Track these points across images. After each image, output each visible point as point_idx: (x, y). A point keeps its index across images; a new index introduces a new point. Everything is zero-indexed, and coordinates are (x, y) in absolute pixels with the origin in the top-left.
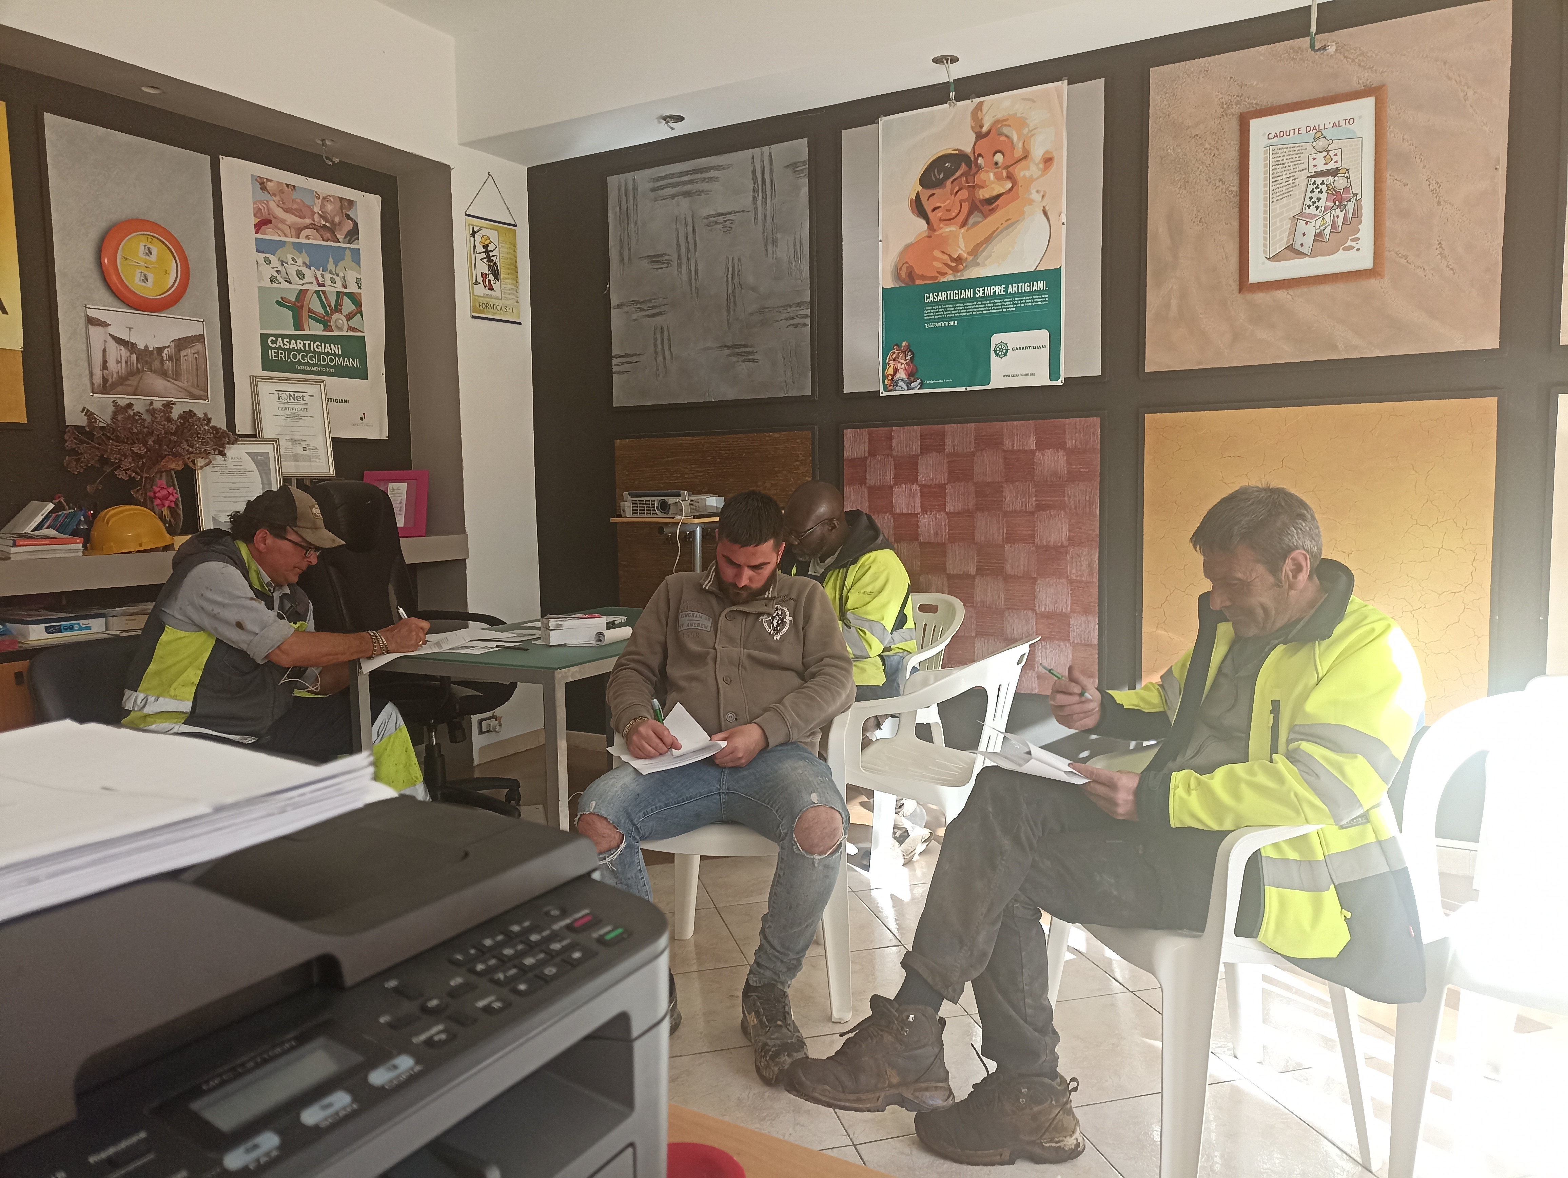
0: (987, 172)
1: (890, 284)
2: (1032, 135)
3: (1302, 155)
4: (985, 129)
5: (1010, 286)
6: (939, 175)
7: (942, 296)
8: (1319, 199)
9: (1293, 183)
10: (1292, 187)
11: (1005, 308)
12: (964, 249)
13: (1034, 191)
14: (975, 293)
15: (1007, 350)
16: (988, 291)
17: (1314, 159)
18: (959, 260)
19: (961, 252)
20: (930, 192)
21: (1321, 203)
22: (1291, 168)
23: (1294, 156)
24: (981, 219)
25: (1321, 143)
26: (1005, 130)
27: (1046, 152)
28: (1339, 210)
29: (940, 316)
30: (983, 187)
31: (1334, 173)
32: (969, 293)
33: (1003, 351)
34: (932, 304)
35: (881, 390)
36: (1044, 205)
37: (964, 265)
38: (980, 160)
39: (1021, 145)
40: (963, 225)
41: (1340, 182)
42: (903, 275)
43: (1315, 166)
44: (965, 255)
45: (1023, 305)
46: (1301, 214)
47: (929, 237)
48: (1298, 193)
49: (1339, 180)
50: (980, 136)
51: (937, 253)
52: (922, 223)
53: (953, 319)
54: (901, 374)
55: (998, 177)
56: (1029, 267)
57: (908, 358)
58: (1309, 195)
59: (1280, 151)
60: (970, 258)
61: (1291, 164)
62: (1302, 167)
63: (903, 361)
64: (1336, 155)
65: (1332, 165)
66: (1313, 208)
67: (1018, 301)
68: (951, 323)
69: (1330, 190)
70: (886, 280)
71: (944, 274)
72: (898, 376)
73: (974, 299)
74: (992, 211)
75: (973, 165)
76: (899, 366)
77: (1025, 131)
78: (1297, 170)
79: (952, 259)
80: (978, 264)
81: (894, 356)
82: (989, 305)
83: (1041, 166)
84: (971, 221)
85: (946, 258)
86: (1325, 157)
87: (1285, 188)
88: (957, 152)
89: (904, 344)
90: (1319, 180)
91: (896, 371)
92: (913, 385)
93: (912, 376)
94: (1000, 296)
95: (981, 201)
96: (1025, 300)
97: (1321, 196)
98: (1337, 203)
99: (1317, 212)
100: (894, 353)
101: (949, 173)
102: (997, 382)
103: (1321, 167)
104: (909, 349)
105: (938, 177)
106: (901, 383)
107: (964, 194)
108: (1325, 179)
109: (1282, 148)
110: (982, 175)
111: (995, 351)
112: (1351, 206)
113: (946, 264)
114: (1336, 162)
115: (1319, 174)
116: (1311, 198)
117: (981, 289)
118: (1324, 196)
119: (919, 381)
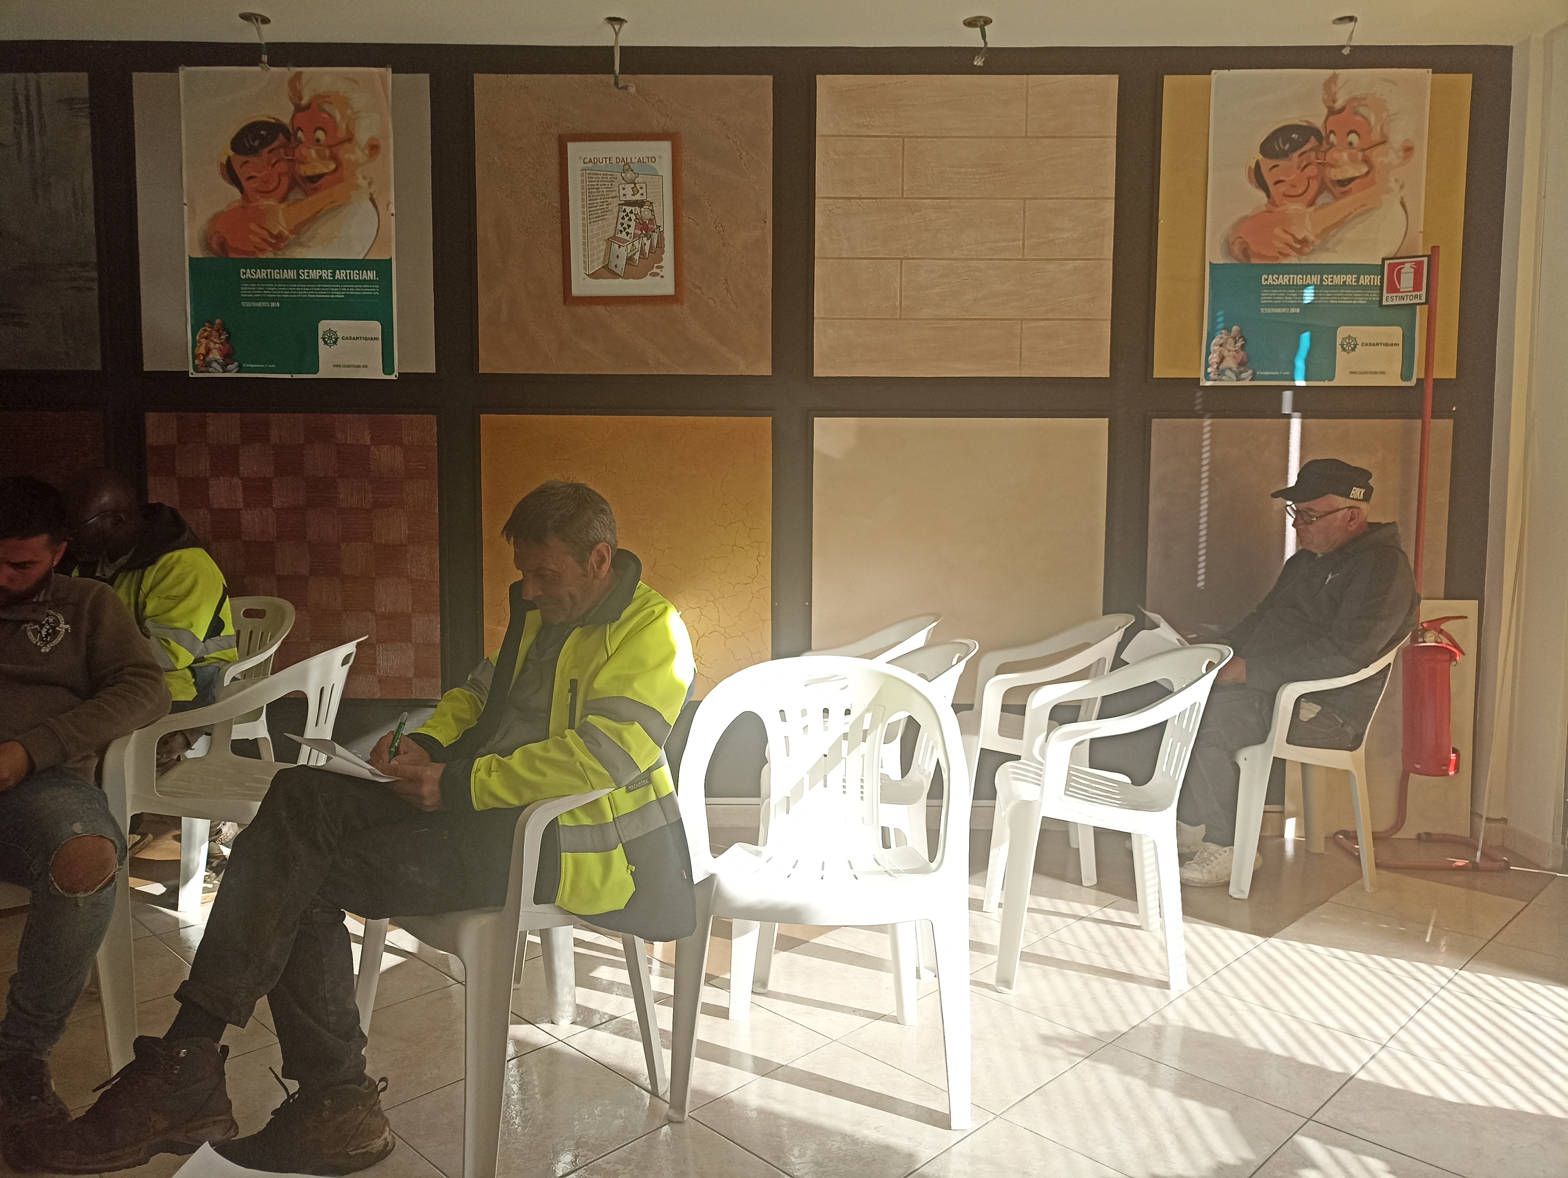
0: (308, 148)
1: (198, 254)
2: (357, 118)
3: (614, 183)
4: (304, 102)
5: (338, 271)
6: (254, 141)
7: (261, 274)
8: (629, 226)
9: (607, 208)
10: (606, 211)
11: (332, 294)
12: (283, 224)
13: (360, 177)
14: (298, 275)
15: (337, 339)
16: (314, 274)
17: (624, 189)
18: (279, 237)
19: (281, 228)
20: (244, 159)
21: (631, 230)
22: (605, 193)
23: (607, 183)
24: (301, 197)
25: (629, 175)
26: (327, 107)
27: (373, 138)
28: (645, 239)
29: (259, 295)
30: (303, 163)
31: (641, 204)
32: (291, 274)
33: (332, 339)
34: (249, 281)
35: (191, 370)
36: (372, 192)
37: (286, 243)
38: (300, 134)
39: (344, 126)
40: (283, 199)
41: (646, 213)
42: (214, 246)
43: (624, 195)
44: (287, 233)
45: (352, 293)
46: (614, 237)
47: (243, 207)
48: (611, 217)
49: (644, 211)
50: (299, 109)
51: (253, 226)
52: (235, 193)
53: (274, 300)
54: (215, 355)
55: (321, 157)
56: (358, 253)
57: (223, 337)
58: (621, 221)
59: (595, 176)
60: (292, 237)
61: (605, 190)
62: (614, 194)
63: (216, 340)
64: (641, 188)
65: (638, 197)
66: (624, 233)
67: (346, 288)
68: (273, 304)
69: (637, 219)
70: (193, 249)
71: (263, 251)
72: (211, 356)
73: (298, 281)
74: (315, 190)
75: (292, 138)
76: (212, 345)
77: (349, 112)
78: (610, 196)
79: (272, 235)
80: (301, 245)
81: (206, 334)
82: (315, 289)
83: (367, 152)
84: (292, 197)
85: (265, 232)
86: (632, 188)
87: (600, 211)
88: (274, 121)
89: (217, 321)
90: (628, 209)
91: (208, 351)
92: (230, 367)
93: (228, 357)
94: (327, 281)
95: (302, 178)
96: (354, 288)
97: (630, 223)
98: (644, 232)
99: (628, 238)
100: (205, 330)
101: (265, 142)
102: (326, 371)
103: (630, 198)
104: (224, 328)
105: (252, 143)
106: (215, 365)
107: (282, 167)
108: (633, 209)
109: (597, 174)
110: (304, 151)
111: (324, 339)
112: (655, 236)
113: (265, 240)
114: (642, 194)
115: (629, 203)
116: (622, 224)
117: (306, 271)
118: (633, 224)
119: (236, 364)
